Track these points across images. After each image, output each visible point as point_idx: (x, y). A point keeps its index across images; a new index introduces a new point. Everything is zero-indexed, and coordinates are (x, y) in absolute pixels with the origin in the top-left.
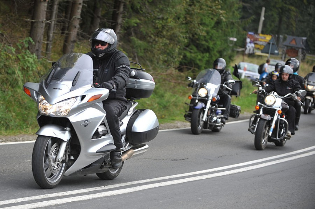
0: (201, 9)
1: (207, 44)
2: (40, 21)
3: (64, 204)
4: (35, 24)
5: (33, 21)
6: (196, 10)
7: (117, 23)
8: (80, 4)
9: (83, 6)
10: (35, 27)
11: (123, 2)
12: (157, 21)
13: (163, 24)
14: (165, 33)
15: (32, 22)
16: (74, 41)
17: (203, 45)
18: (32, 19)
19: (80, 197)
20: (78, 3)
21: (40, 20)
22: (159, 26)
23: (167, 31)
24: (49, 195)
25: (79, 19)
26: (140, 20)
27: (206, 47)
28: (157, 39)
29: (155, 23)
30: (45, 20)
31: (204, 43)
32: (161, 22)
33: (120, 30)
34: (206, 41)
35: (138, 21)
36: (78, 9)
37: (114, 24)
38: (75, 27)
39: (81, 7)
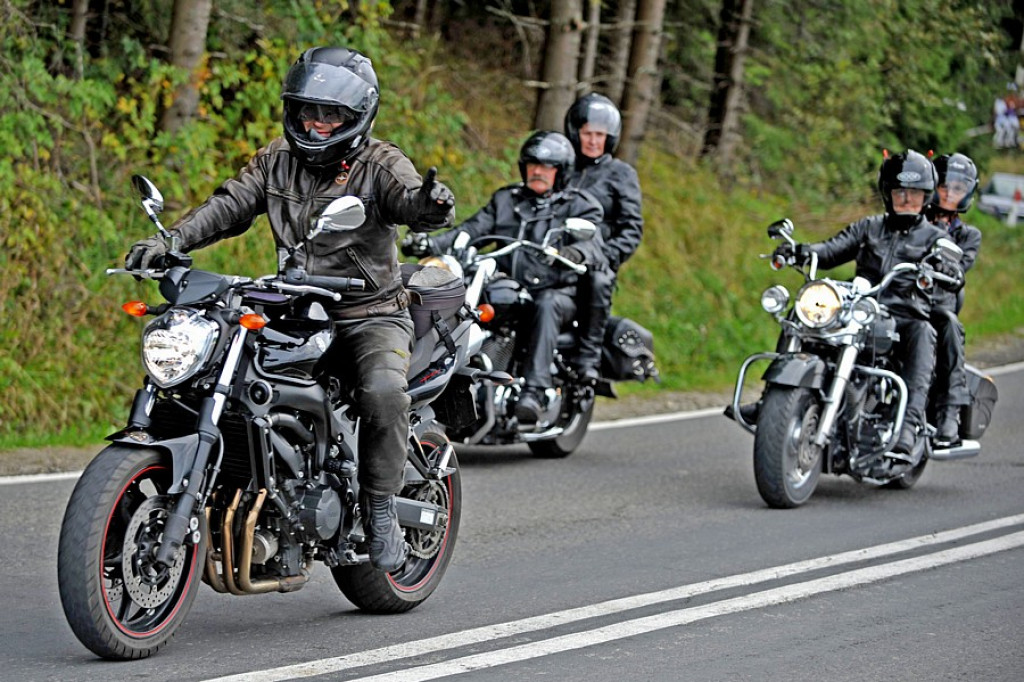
0: (928, 29)
1: (929, 128)
2: (560, 88)
3: (892, 579)
4: (548, 96)
5: (544, 85)
6: (913, 34)
7: (731, 83)
8: (654, 33)
9: (664, 38)
10: (548, 103)
11: (749, 23)
12: (807, 68)
13: (825, 76)
14: (830, 100)
15: (540, 92)
16: (640, 139)
17: (916, 130)
18: (541, 78)
19: (910, 563)
20: (650, 29)
21: (563, 83)
22: (812, 81)
23: (837, 96)
24: (833, 557)
25: (653, 75)
26: (767, 65)
27: (925, 138)
28: (810, 119)
29: (803, 74)
30: (573, 80)
31: (918, 124)
32: (818, 69)
33: (740, 100)
34: (926, 119)
35: (766, 71)
36: (650, 46)
37: (722, 84)
38: (642, 98)
39: (656, 40)
